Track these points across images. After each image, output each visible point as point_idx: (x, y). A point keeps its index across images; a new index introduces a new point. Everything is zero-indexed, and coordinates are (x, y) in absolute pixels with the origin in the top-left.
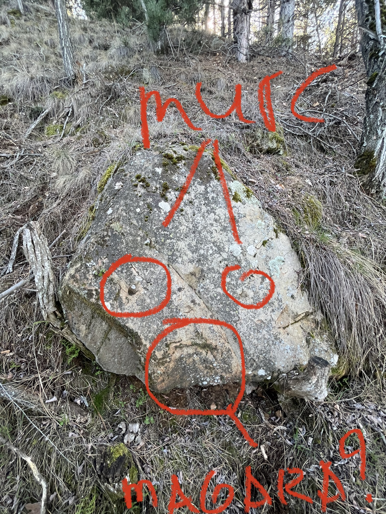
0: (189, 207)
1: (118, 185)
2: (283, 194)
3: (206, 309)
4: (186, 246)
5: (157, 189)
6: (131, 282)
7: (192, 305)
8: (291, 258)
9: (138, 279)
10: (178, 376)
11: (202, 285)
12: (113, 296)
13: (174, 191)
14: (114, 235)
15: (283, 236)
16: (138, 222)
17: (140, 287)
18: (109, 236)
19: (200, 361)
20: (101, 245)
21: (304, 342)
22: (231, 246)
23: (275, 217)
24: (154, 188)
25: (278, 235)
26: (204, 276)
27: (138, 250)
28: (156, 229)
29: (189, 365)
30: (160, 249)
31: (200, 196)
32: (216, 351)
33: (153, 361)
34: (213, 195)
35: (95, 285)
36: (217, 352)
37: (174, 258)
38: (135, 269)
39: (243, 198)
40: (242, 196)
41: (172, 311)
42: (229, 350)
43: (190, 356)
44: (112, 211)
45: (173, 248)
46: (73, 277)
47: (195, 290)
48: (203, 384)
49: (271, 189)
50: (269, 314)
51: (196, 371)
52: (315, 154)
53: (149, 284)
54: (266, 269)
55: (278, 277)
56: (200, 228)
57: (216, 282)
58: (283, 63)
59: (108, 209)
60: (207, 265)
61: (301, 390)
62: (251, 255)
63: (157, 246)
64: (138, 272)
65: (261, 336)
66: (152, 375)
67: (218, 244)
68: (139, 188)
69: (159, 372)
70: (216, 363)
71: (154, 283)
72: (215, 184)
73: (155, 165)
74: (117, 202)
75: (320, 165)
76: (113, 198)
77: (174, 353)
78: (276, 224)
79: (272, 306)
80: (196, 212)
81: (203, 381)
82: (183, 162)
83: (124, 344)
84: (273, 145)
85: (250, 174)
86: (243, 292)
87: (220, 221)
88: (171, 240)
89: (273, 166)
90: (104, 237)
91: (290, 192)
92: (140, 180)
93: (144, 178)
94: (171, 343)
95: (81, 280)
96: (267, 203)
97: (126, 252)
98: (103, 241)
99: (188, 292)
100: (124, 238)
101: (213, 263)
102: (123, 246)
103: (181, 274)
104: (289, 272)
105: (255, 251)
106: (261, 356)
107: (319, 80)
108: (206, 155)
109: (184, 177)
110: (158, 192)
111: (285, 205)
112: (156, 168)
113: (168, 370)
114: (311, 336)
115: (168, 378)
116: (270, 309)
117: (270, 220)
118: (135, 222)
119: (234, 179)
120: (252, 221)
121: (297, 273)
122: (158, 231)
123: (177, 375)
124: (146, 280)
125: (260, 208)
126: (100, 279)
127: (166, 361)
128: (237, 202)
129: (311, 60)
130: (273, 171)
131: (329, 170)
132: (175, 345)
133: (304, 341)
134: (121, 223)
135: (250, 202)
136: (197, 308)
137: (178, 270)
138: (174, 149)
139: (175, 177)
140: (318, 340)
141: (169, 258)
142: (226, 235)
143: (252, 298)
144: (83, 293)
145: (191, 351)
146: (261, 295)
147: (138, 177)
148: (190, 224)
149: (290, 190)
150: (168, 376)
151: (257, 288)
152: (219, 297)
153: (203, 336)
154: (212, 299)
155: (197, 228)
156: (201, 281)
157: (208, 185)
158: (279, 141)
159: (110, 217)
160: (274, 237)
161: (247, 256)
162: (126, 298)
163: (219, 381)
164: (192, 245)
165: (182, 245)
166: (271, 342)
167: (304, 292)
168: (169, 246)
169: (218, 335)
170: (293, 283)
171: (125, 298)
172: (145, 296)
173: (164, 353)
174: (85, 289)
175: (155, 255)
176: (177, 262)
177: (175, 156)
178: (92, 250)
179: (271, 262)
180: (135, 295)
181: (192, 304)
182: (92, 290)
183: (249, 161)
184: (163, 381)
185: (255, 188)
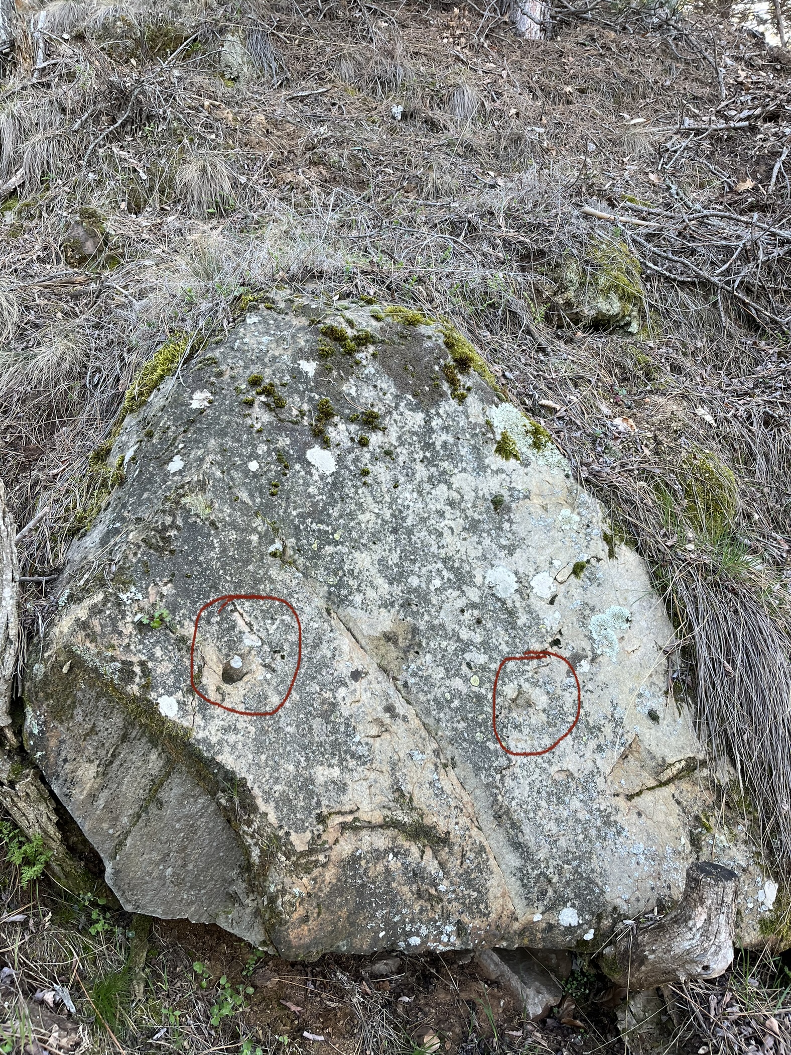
0: (382, 465)
1: (199, 400)
2: (632, 444)
3: (424, 733)
4: (372, 564)
5: (302, 413)
6: (230, 649)
7: (386, 718)
8: (649, 614)
9: (251, 640)
10: (344, 913)
11: (413, 666)
12: (185, 681)
13: (346, 423)
14: (191, 525)
15: (627, 555)
16: (252, 496)
17: (255, 663)
18: (178, 528)
19: (404, 874)
20: (156, 550)
21: (683, 841)
22: (490, 571)
23: (606, 502)
24: (295, 412)
25: (616, 549)
26: (420, 645)
27: (251, 568)
28: (298, 515)
29: (374, 883)
30: (306, 568)
31: (411, 438)
32: (447, 850)
33: (283, 859)
34: (444, 437)
35: (139, 651)
36: (451, 853)
37: (344, 592)
38: (241, 615)
39: (524, 449)
40: (522, 444)
41: (335, 731)
42: (482, 849)
43: (378, 855)
44: (182, 464)
45: (342, 568)
46: (84, 625)
47: (395, 679)
48: (409, 945)
49: (598, 430)
50: (588, 754)
51: (393, 901)
52: (730, 336)
53: (278, 656)
54: (582, 637)
55: (615, 660)
56: (409, 522)
57: (449, 663)
58: (654, 51)
59: (171, 459)
60: (426, 617)
61: (670, 951)
62: (541, 598)
63: (301, 561)
64: (250, 625)
65: (566, 813)
66: (277, 897)
67: (456, 565)
68: (257, 411)
69: (296, 890)
70: (446, 882)
71: (290, 655)
72: (452, 409)
73: (300, 354)
74: (197, 441)
75: (743, 366)
76: (185, 432)
77: (336, 841)
78: (608, 520)
79: (597, 736)
80: (402, 479)
81: (410, 934)
82: (371, 349)
83: (201, 816)
84: (612, 306)
85: (543, 387)
86: (520, 693)
87: (463, 505)
88: (335, 546)
89: (610, 366)
90: (165, 528)
91: (648, 439)
92: (259, 389)
93: (271, 385)
94: (330, 814)
95: (103, 635)
96: (588, 465)
97: (221, 572)
98: (163, 538)
99: (376, 682)
100: (218, 534)
101: (442, 613)
102: (212, 554)
103: (359, 637)
104: (642, 649)
105: (553, 589)
106: (566, 866)
107: (758, 112)
108: (430, 333)
109: (371, 388)
110: (306, 424)
111: (636, 472)
112: (301, 362)
113: (320, 890)
114: (703, 826)
115: (319, 914)
116: (592, 744)
117: (596, 511)
118: (244, 496)
119: (501, 400)
120: (546, 510)
121: (665, 652)
122: (304, 523)
123: (340, 907)
124: (270, 644)
125: (567, 476)
126: (151, 637)
127: (317, 861)
128: (507, 458)
129: (737, 47)
130: (608, 380)
131: (764, 385)
132: (340, 819)
133: (685, 840)
134: (209, 495)
135: (541, 461)
136: (399, 727)
137: (351, 625)
138: (348, 314)
139: (349, 388)
140: (723, 838)
141: (330, 593)
142: (478, 543)
143: (544, 711)
144: (109, 669)
145: (381, 841)
146: (567, 705)
147: (255, 382)
148: (385, 509)
149: (650, 435)
150: (318, 906)
151: (558, 684)
152: (456, 703)
153: (415, 803)
154: (440, 706)
155: (404, 519)
156: (411, 656)
157: (433, 411)
158: (625, 297)
159: (176, 478)
160: (604, 555)
161: (532, 600)
162: (218, 689)
163: (453, 939)
164: (390, 563)
165: (363, 560)
166: (593, 832)
167: (684, 705)
168: (331, 561)
169: (453, 804)
170: (655, 679)
171: (214, 688)
172: (266, 686)
173: (312, 837)
174: (113, 659)
175: (295, 582)
176: (351, 604)
177: (350, 332)
178: (134, 560)
179: (594, 619)
180: (240, 684)
181: (388, 715)
182: (131, 664)
183: (542, 350)
184: (305, 919)
185: (557, 425)
